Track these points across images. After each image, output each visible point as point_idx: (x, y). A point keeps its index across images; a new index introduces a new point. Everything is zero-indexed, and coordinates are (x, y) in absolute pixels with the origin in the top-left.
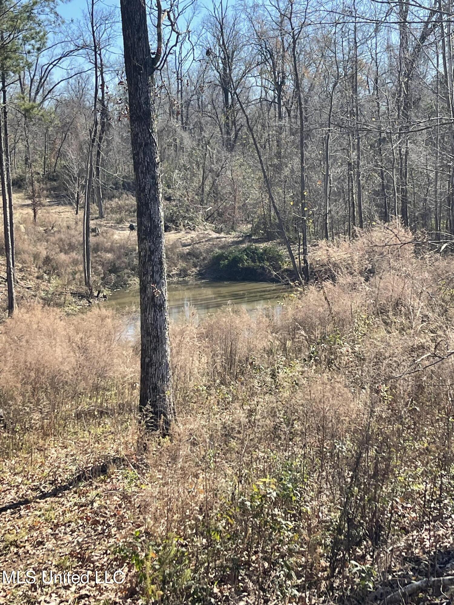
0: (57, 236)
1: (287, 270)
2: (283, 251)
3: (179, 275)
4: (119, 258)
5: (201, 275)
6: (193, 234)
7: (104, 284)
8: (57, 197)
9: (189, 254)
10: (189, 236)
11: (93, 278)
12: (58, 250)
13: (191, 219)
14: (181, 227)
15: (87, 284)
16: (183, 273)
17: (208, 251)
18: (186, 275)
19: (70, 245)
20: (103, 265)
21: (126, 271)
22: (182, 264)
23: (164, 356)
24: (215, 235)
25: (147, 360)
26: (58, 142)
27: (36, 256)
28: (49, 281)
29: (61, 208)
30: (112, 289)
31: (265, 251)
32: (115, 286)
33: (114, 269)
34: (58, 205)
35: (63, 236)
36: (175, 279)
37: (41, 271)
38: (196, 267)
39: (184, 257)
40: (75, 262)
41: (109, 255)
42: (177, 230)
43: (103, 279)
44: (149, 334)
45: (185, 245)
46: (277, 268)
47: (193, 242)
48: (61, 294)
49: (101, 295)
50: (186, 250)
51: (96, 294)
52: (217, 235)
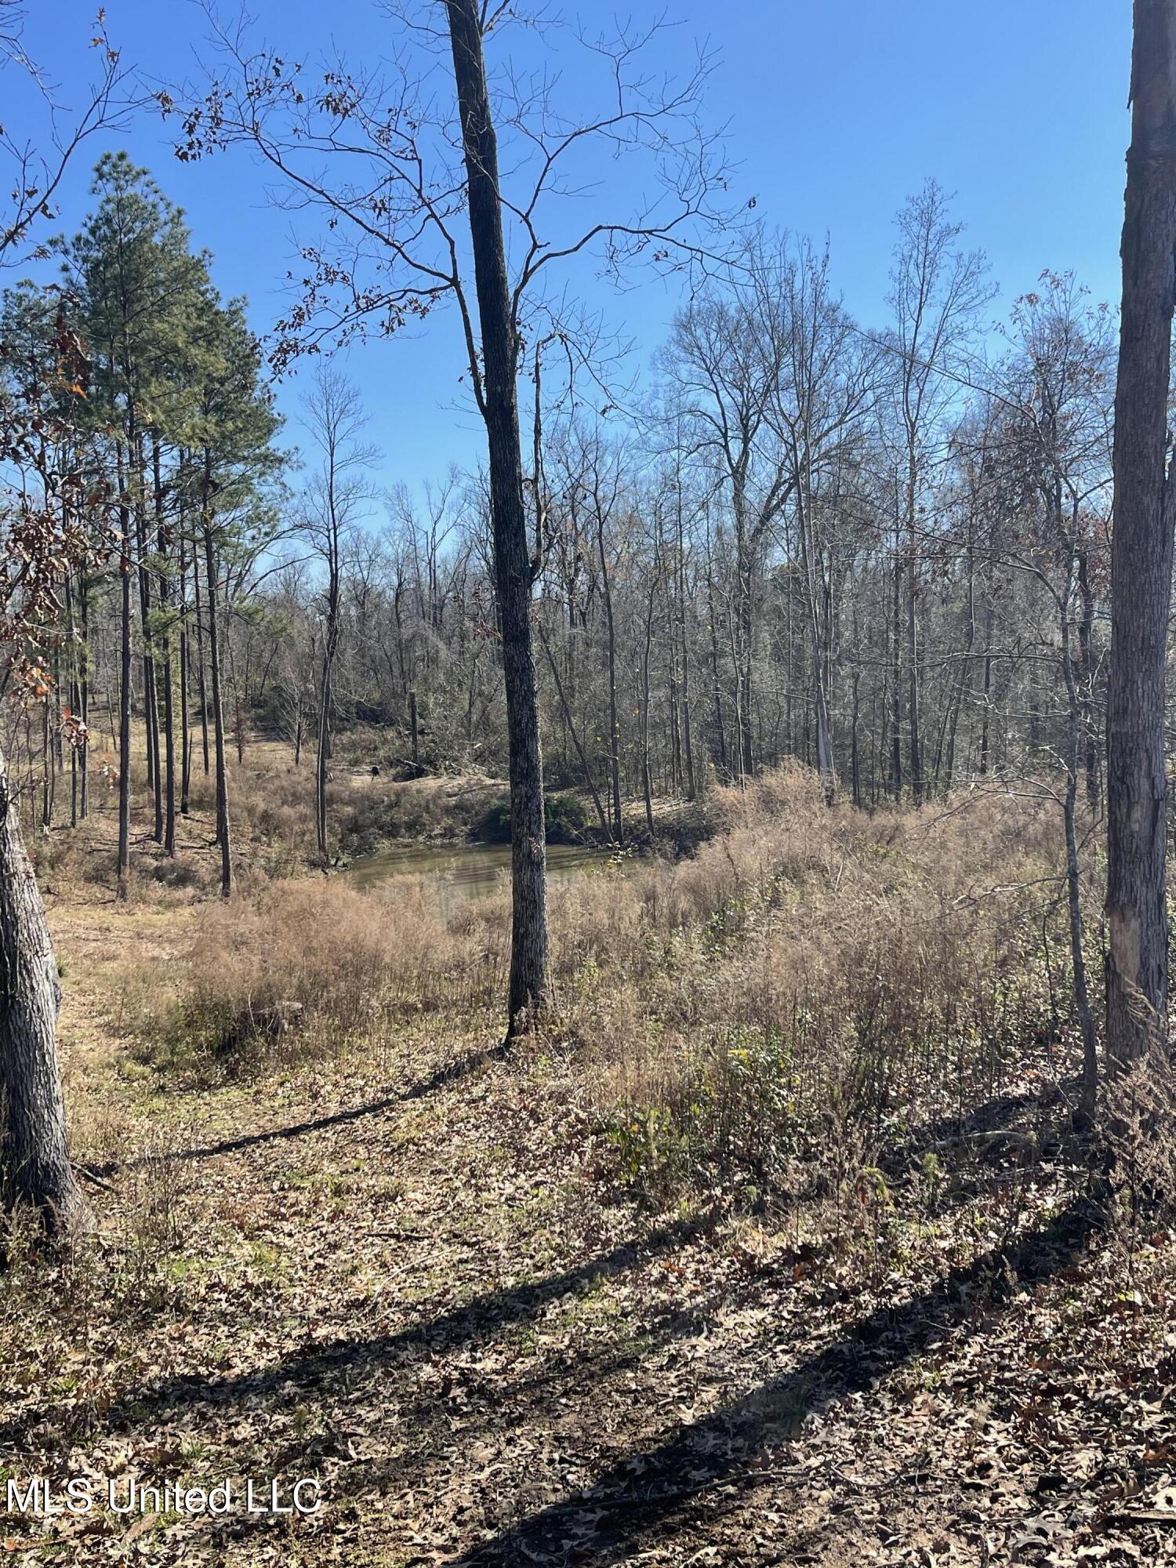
0: (277, 782)
1: (591, 828)
2: (587, 802)
3: (443, 836)
4: (362, 812)
5: (473, 836)
6: (461, 780)
7: (343, 849)
8: (265, 730)
9: (456, 807)
10: (455, 783)
11: (329, 839)
12: (279, 802)
13: (455, 760)
14: (442, 770)
15: (322, 848)
16: (449, 832)
17: (483, 803)
18: (454, 835)
19: (294, 795)
20: (340, 822)
21: (372, 830)
22: (447, 821)
23: (542, 926)
24: (489, 782)
25: (522, 930)
26: (267, 654)
27: (251, 811)
28: (269, 845)
29: (273, 745)
30: (353, 854)
31: (561, 802)
32: (358, 851)
33: (355, 827)
34: (268, 740)
35: (284, 783)
36: (438, 842)
37: (257, 831)
38: (465, 824)
39: (448, 811)
40: (303, 819)
41: (349, 810)
42: (437, 775)
43: (341, 841)
44: (524, 899)
45: (450, 796)
46: (578, 825)
47: (461, 793)
48: (286, 862)
49: (340, 863)
50: (453, 801)
51: (333, 862)
52: (492, 781)
